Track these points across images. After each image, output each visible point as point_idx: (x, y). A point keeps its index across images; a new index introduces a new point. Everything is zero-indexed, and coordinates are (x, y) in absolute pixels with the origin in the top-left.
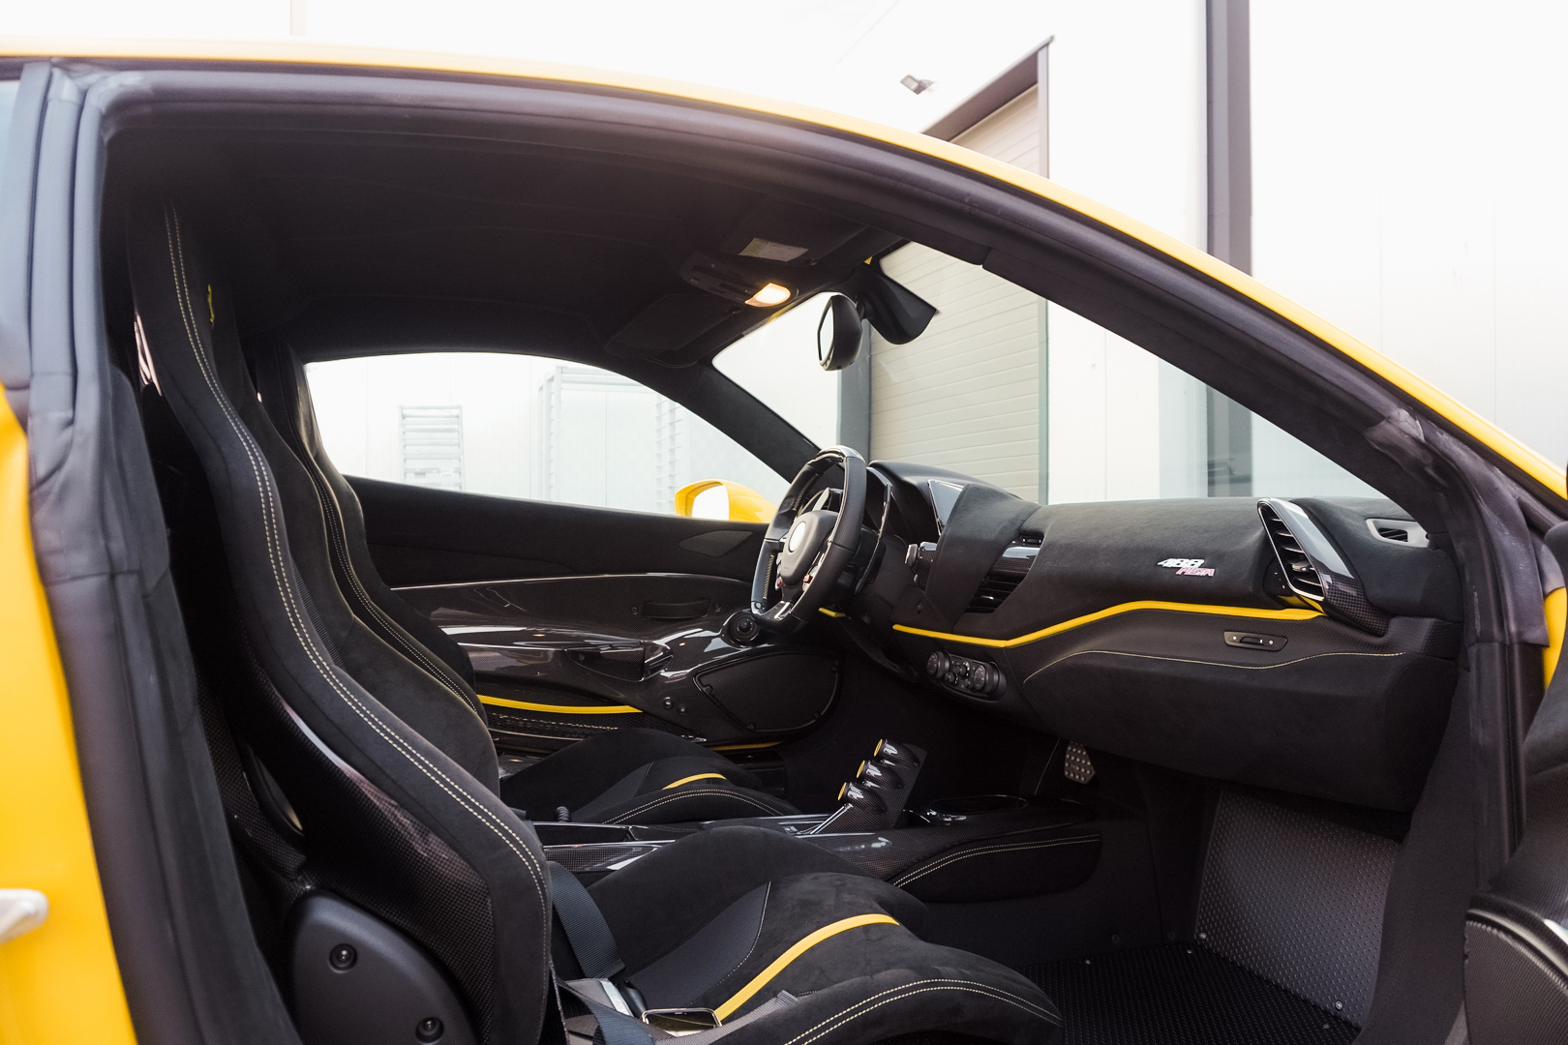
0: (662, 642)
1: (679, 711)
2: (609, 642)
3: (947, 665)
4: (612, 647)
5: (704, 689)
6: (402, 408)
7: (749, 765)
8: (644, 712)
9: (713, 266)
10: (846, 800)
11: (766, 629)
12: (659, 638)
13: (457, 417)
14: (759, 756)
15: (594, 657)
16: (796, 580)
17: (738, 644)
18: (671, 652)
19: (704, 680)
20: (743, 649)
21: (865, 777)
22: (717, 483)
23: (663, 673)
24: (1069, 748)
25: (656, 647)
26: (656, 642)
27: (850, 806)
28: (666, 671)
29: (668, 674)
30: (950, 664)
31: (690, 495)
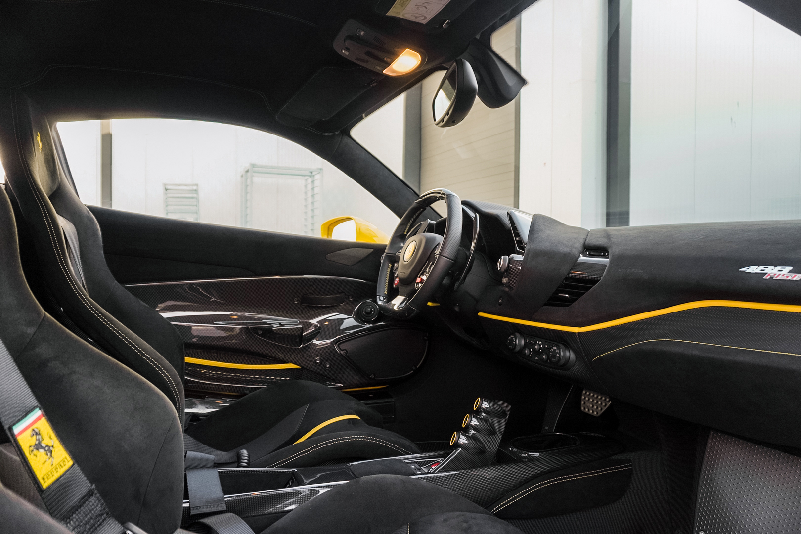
0: (314, 321)
1: (325, 367)
2: (278, 322)
3: (523, 342)
4: (281, 325)
5: (342, 352)
6: (165, 185)
7: (371, 401)
8: (302, 368)
9: (362, 33)
10: (457, 445)
11: (384, 314)
12: (313, 318)
13: (196, 190)
14: (377, 394)
15: (268, 332)
16: (408, 281)
17: (364, 322)
18: (320, 328)
19: (342, 346)
20: (367, 326)
21: (468, 427)
22: (349, 219)
23: (315, 342)
24: (584, 392)
25: (311, 325)
26: (310, 321)
27: (460, 449)
28: (317, 340)
29: (318, 342)
30: (525, 342)
31: (330, 226)
